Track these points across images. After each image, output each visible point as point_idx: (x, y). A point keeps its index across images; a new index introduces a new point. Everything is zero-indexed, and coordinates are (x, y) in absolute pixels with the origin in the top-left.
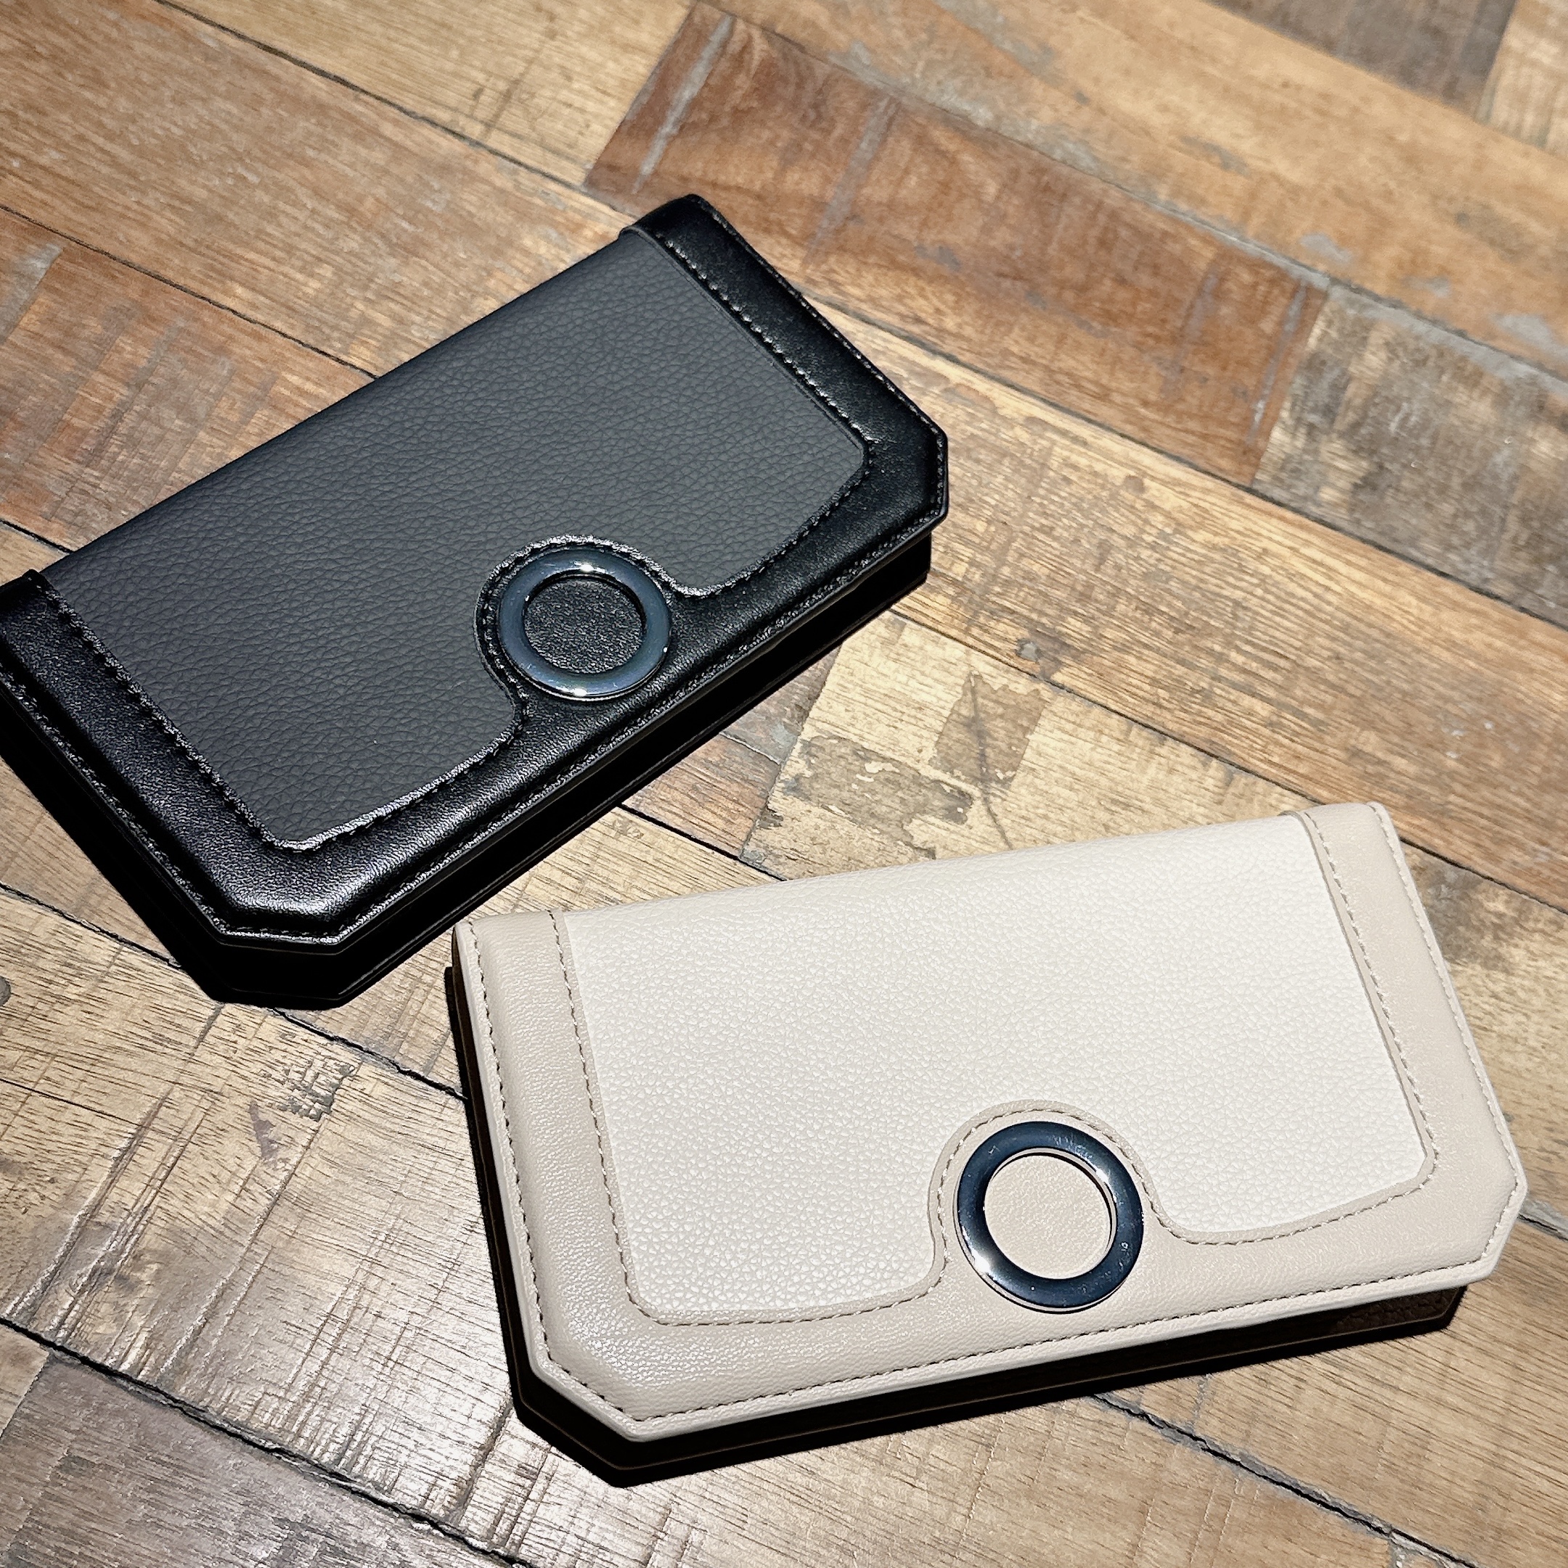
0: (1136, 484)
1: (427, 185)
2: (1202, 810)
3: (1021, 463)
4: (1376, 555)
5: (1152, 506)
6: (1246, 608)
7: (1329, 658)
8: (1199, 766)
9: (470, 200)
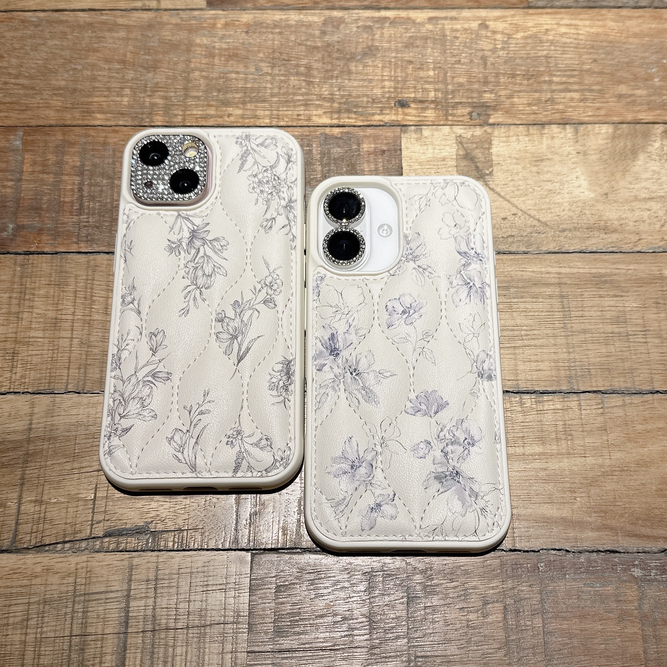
0: (484, 26)
1: (147, 36)
2: (571, 148)
3: (434, 39)
4: (590, 11)
5: (494, 32)
6: (550, 57)
7: (592, 62)
8: (562, 131)
9: (166, 34)
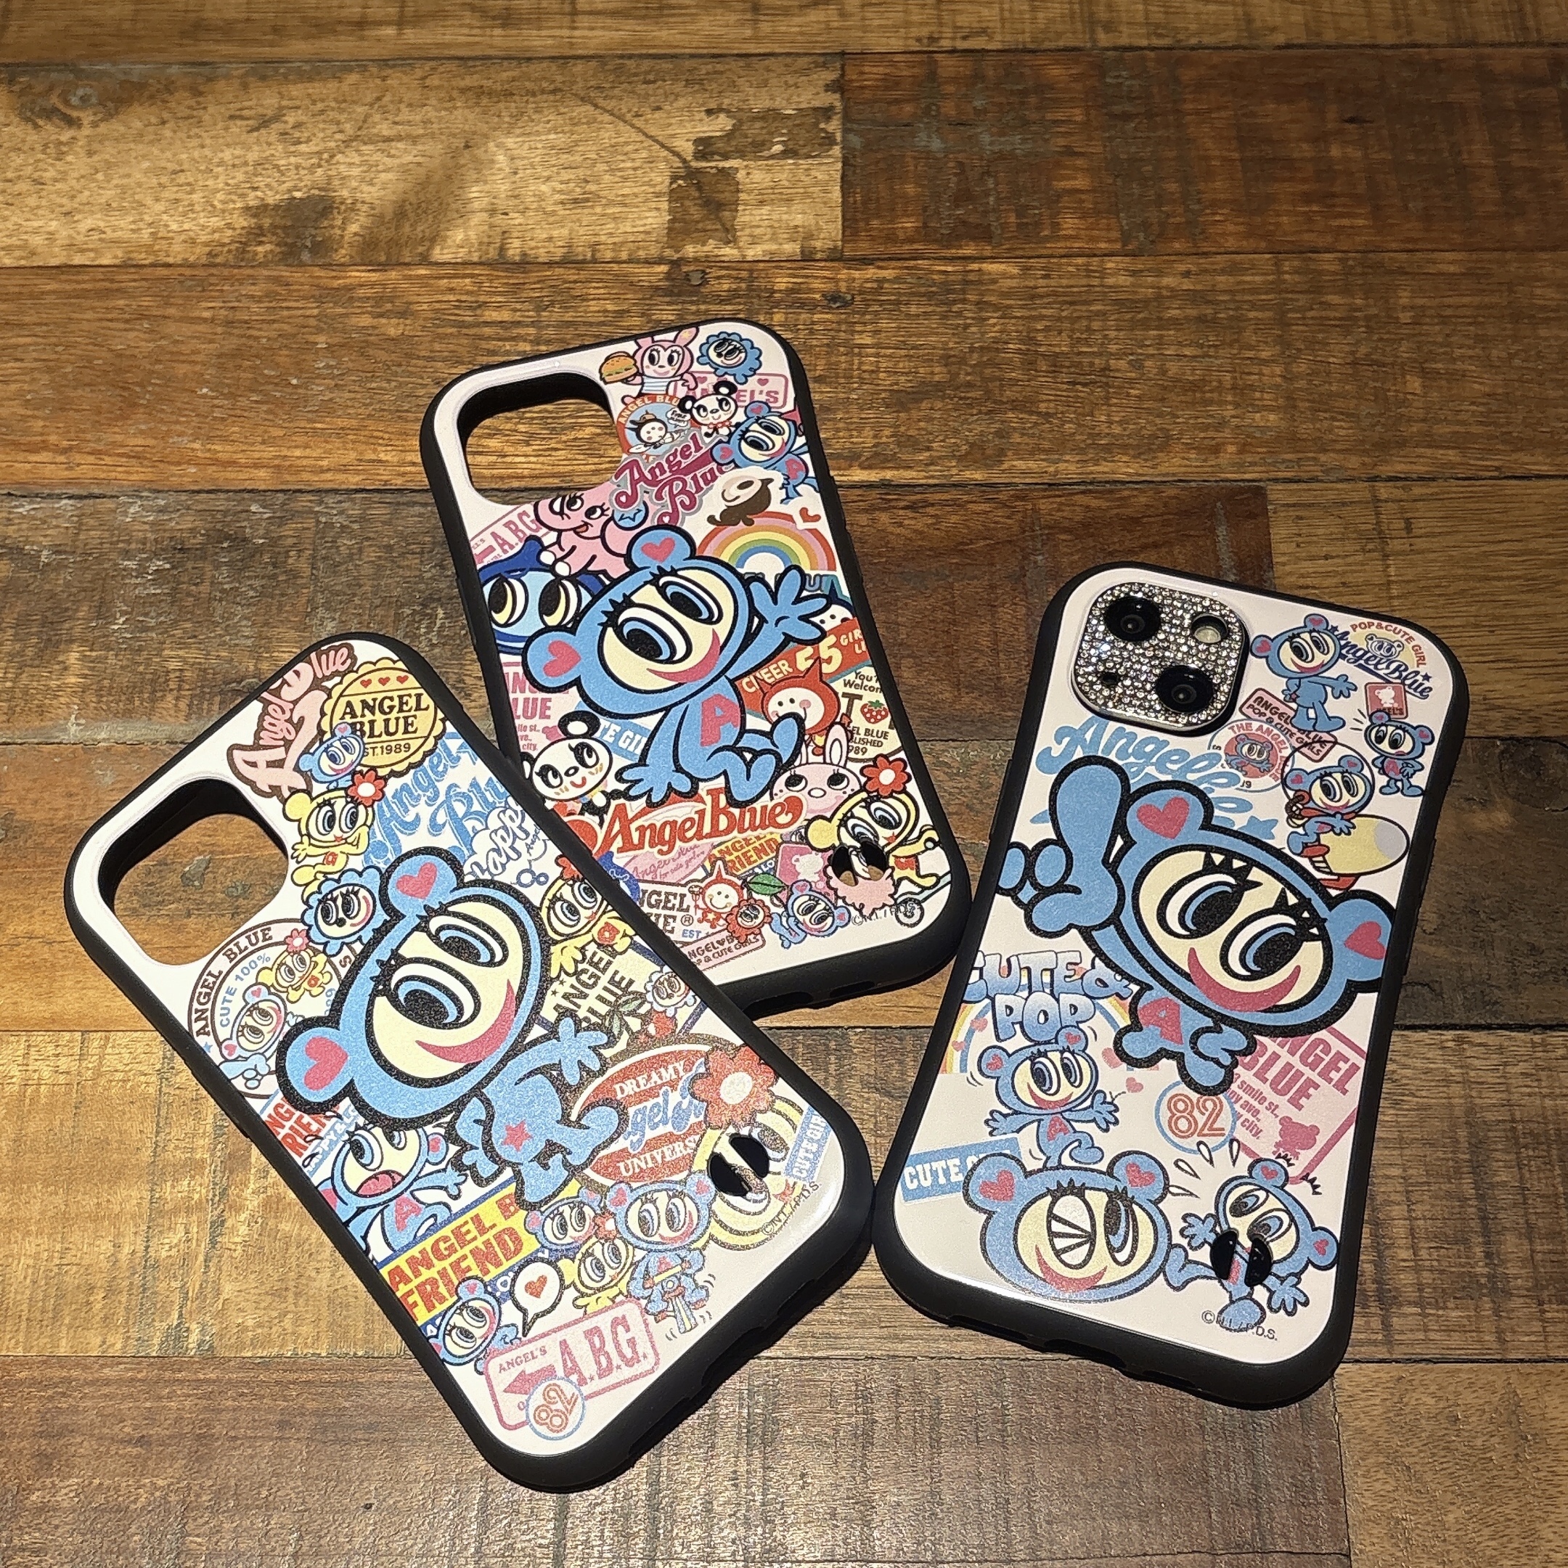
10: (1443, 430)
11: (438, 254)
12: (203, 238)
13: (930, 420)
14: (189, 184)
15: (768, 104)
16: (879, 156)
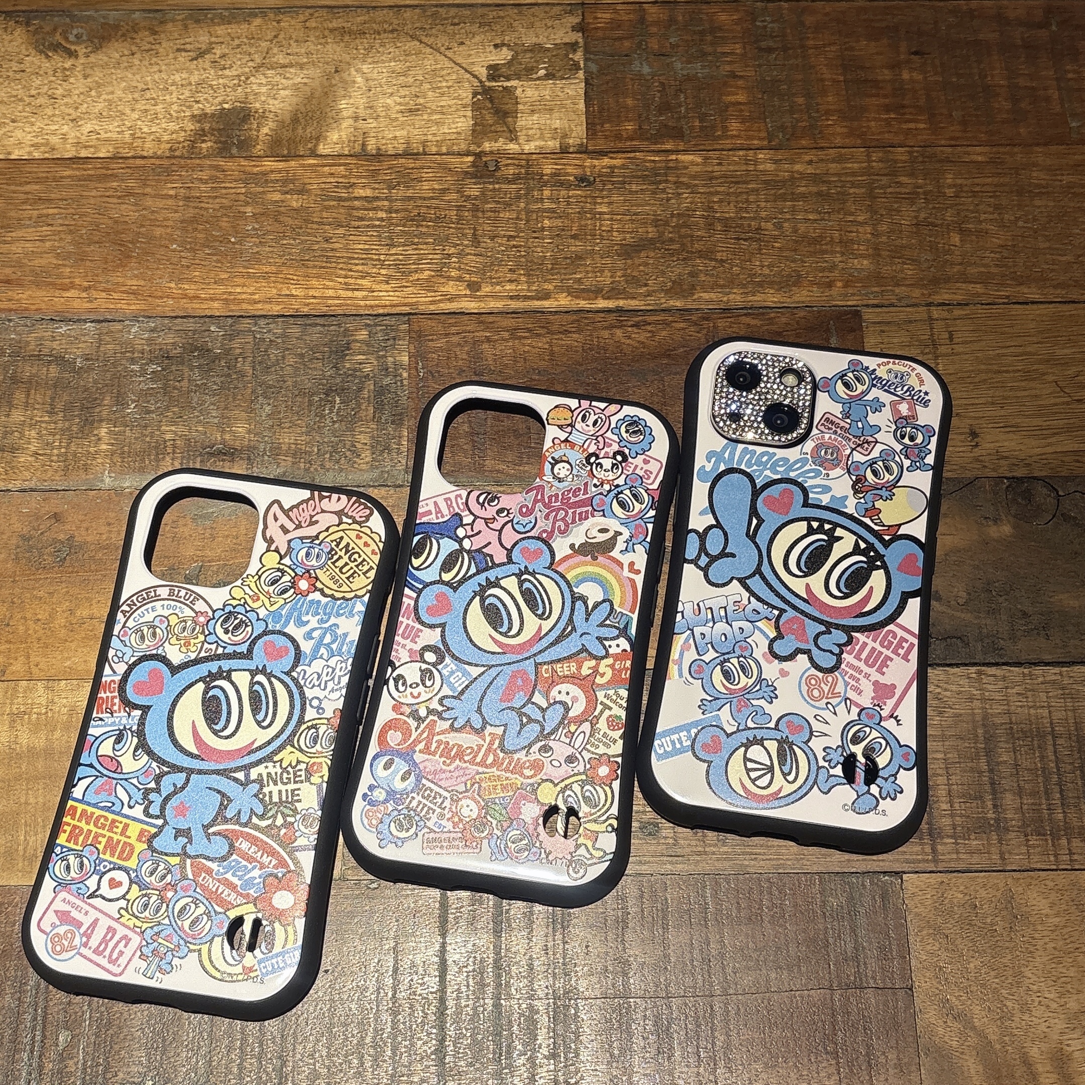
0: (473, 287)
5: (459, 279)
6: (387, 245)
8: (381, 147)
10: (973, 270)
11: (322, 149)
12: (166, 138)
13: (646, 264)
14: (153, 99)
15: (534, 40)
16: (609, 78)
